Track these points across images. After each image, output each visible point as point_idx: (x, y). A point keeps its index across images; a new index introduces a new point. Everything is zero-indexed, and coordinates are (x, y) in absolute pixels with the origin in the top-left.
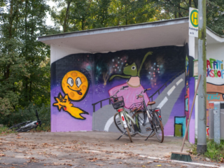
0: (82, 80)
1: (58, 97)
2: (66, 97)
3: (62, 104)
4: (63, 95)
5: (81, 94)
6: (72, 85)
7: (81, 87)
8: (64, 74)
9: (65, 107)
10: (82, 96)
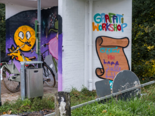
0: (32, 33)
1: (11, 48)
2: (18, 49)
3: (14, 54)
4: (15, 47)
5: (30, 45)
6: (22, 38)
7: (30, 40)
8: (16, 28)
9: (17, 57)
10: (31, 47)
